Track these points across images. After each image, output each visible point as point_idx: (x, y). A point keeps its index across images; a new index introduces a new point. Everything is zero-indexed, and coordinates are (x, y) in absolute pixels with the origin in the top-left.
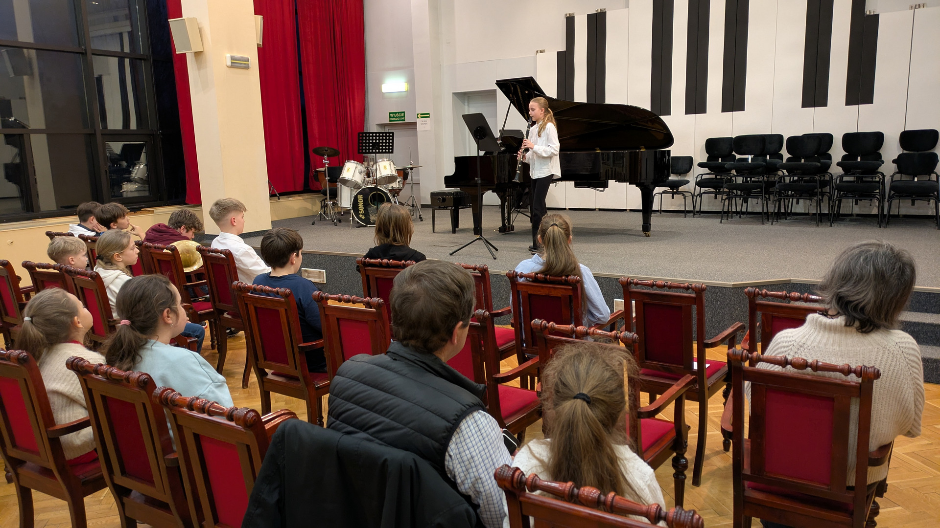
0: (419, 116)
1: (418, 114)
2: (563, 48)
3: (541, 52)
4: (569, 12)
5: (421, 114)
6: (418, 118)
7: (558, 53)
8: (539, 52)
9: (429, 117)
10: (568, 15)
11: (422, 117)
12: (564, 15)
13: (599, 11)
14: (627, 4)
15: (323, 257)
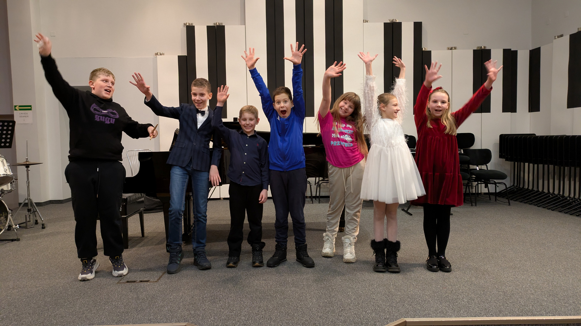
0: (17, 108)
1: (15, 106)
2: (185, 54)
3: (161, 54)
4: (189, 22)
5: (20, 106)
6: (16, 110)
7: (179, 57)
8: (159, 54)
9: (31, 109)
10: (188, 24)
11: (20, 110)
12: (183, 24)
13: (218, 24)
14: (243, 22)
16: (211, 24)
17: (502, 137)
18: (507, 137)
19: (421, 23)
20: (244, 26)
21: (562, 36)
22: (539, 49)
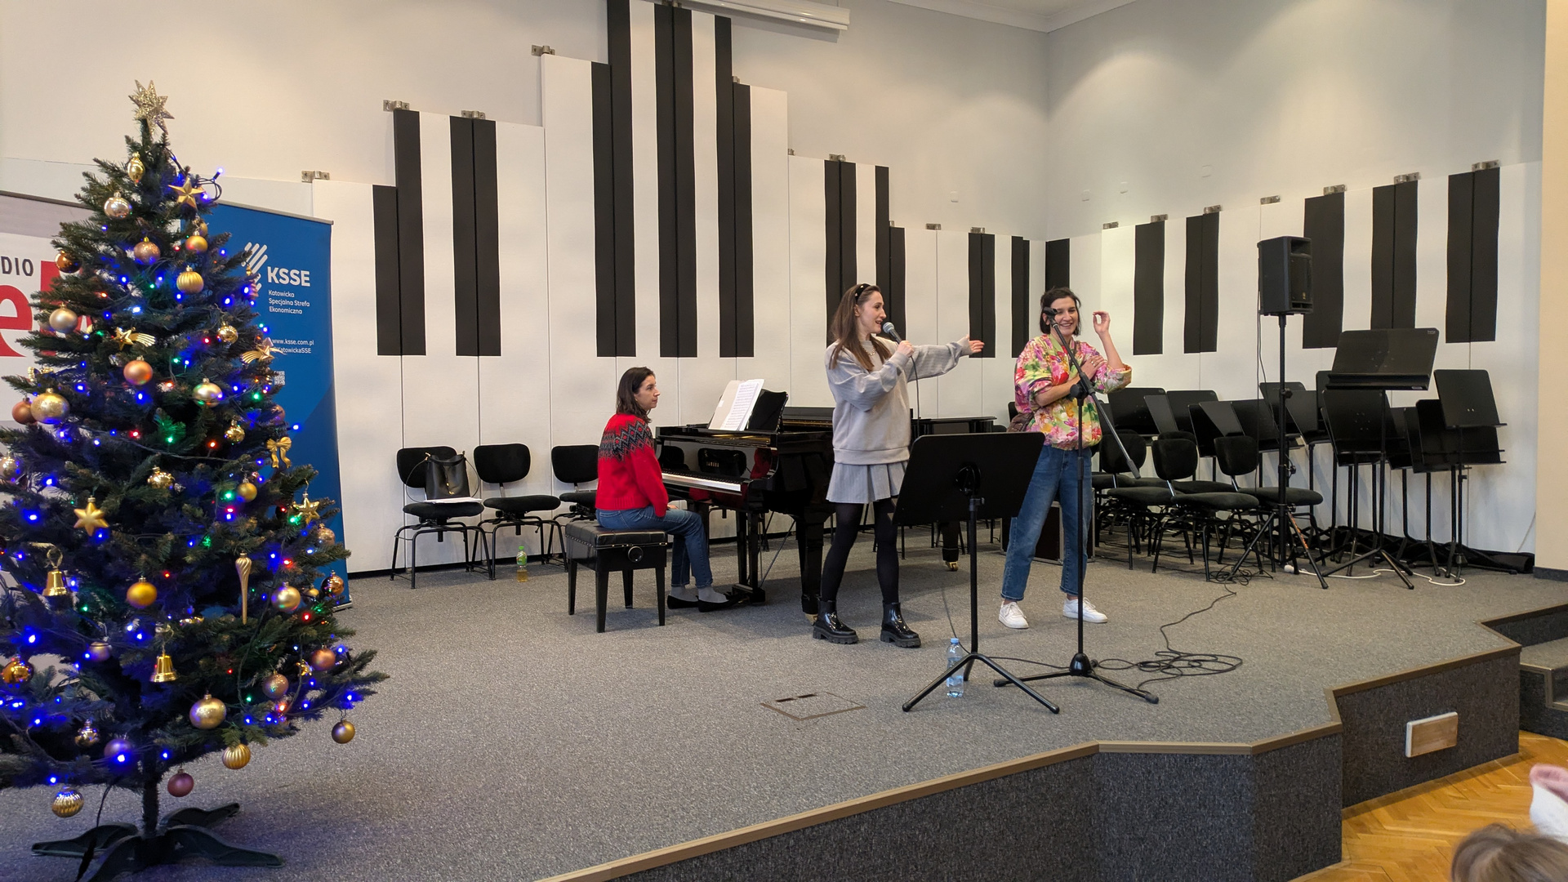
2: (392, 182)
3: (322, 177)
4: (402, 99)
14: (539, 120)
15: (696, 865)
16: (461, 114)
19: (887, 169)
20: (541, 127)
22: (1067, 240)
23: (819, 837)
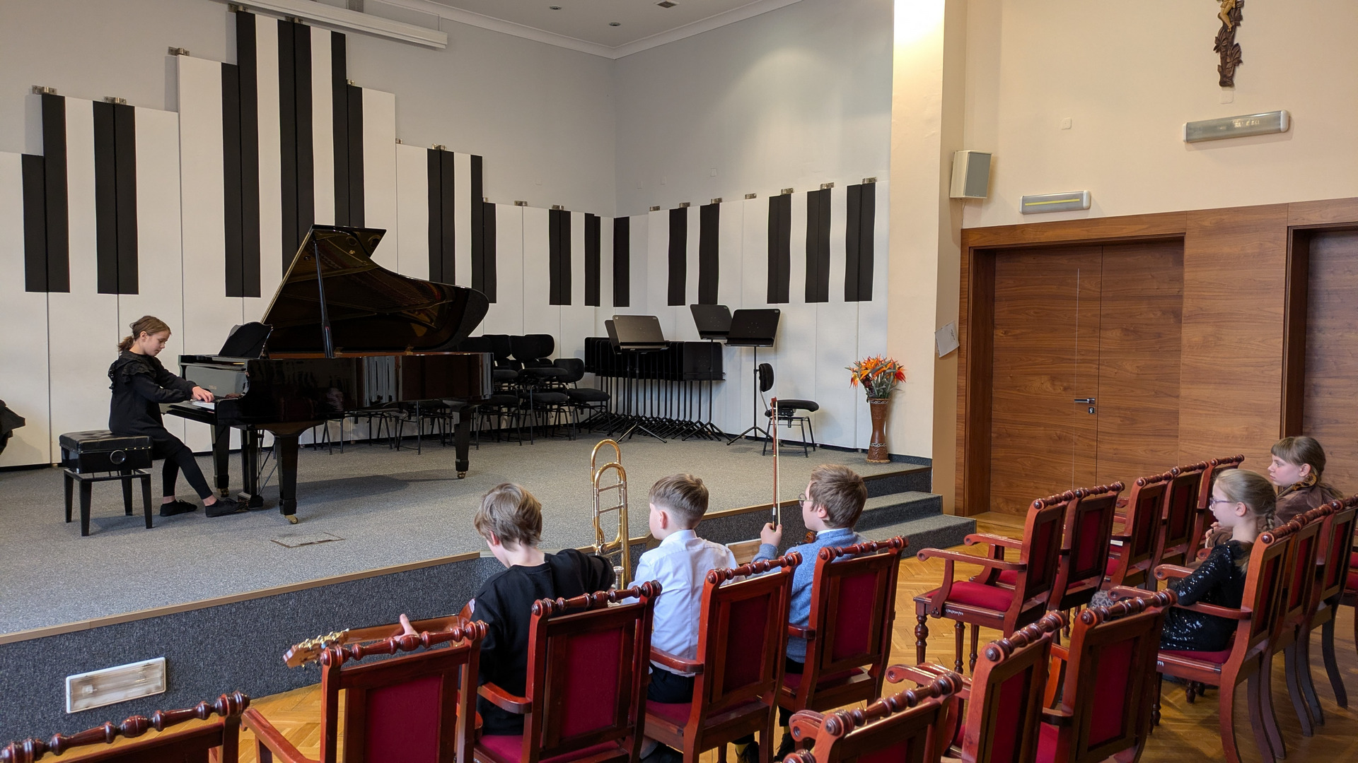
2: (40, 152)
4: (49, 86)
7: (26, 159)
10: (46, 91)
12: (31, 88)
13: (117, 101)
14: (175, 107)
15: (157, 622)
16: (101, 100)
17: (588, 340)
18: (599, 342)
19: (480, 158)
20: (177, 113)
21: (657, 208)
22: (628, 218)
23: (256, 607)
